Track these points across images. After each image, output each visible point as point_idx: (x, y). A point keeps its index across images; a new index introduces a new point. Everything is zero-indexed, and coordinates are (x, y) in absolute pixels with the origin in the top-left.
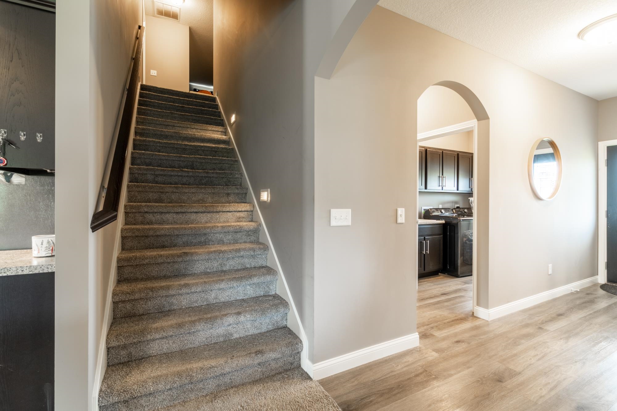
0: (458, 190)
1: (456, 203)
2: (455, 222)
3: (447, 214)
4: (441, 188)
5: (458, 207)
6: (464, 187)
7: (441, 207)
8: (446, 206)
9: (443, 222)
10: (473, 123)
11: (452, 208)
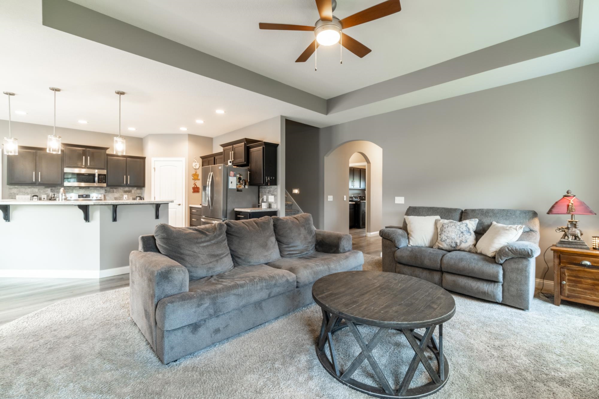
0: (360, 187)
1: (359, 194)
2: (359, 203)
3: (356, 200)
4: (353, 187)
5: (360, 196)
6: (362, 187)
7: (352, 196)
8: (355, 196)
9: (354, 203)
10: (365, 164)
11: (357, 196)
